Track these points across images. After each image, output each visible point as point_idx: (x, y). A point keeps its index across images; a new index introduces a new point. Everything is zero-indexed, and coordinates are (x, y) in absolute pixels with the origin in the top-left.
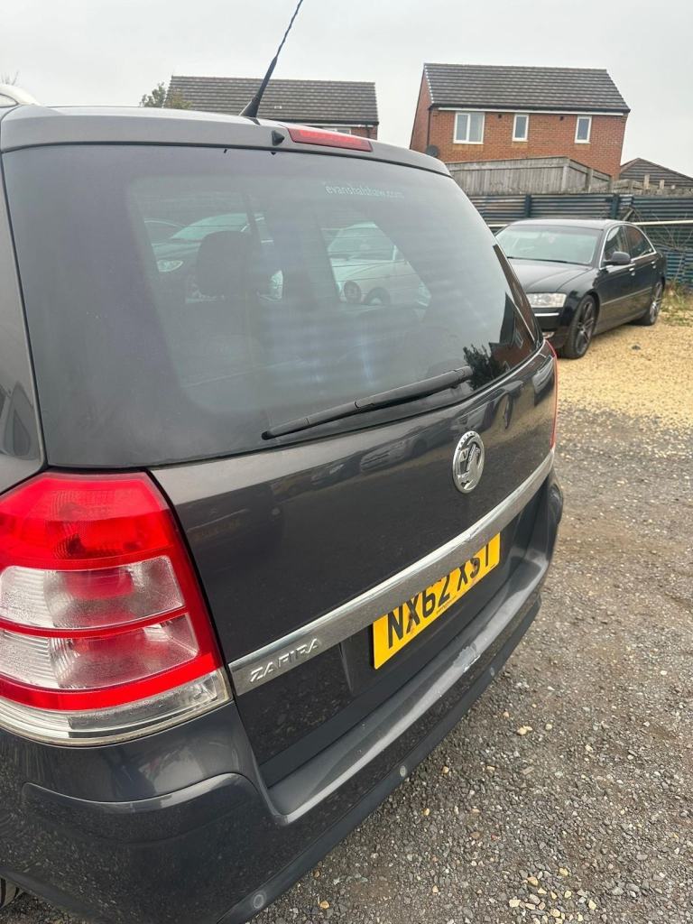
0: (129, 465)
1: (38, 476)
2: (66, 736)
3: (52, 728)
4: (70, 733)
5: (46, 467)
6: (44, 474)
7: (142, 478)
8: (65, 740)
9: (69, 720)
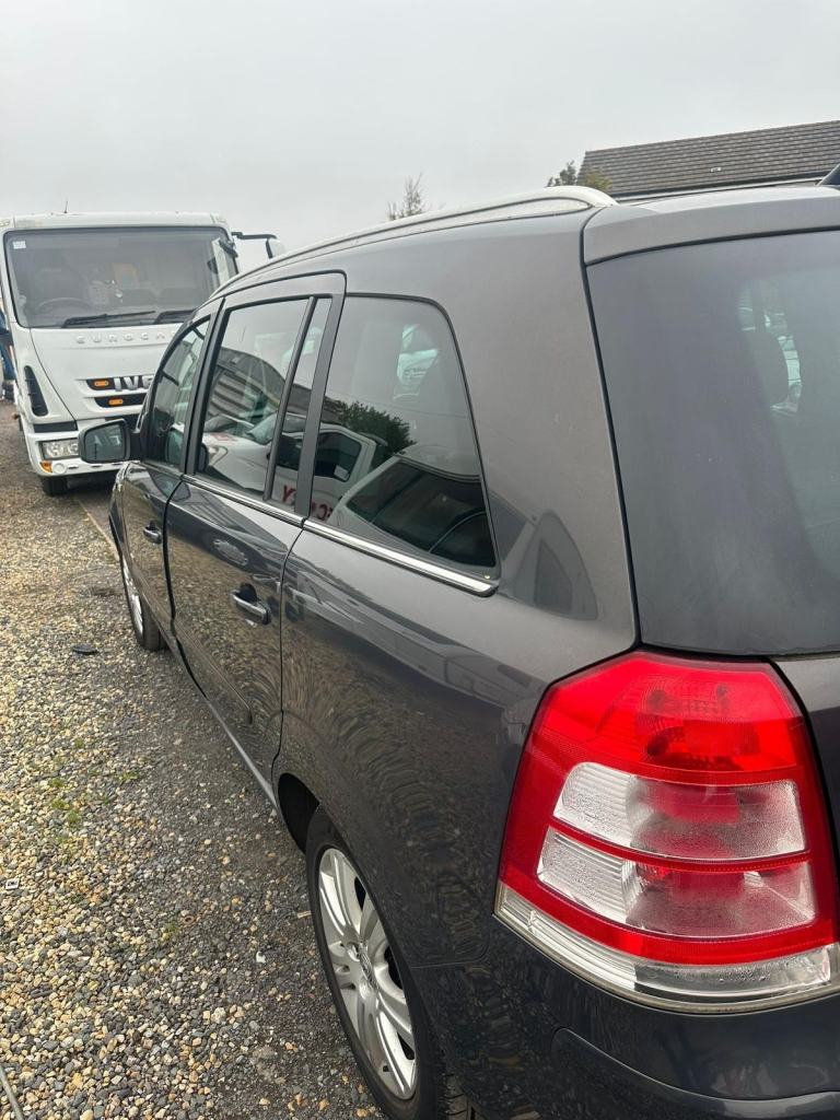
0: (749, 653)
1: (627, 655)
2: (631, 986)
3: (615, 972)
4: (636, 984)
5: (639, 645)
6: (636, 653)
7: (764, 670)
8: (629, 992)
9: (636, 967)
